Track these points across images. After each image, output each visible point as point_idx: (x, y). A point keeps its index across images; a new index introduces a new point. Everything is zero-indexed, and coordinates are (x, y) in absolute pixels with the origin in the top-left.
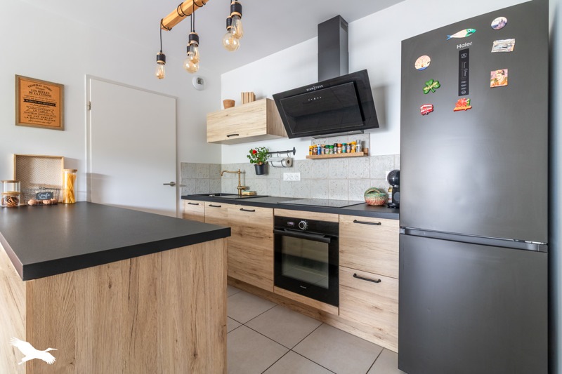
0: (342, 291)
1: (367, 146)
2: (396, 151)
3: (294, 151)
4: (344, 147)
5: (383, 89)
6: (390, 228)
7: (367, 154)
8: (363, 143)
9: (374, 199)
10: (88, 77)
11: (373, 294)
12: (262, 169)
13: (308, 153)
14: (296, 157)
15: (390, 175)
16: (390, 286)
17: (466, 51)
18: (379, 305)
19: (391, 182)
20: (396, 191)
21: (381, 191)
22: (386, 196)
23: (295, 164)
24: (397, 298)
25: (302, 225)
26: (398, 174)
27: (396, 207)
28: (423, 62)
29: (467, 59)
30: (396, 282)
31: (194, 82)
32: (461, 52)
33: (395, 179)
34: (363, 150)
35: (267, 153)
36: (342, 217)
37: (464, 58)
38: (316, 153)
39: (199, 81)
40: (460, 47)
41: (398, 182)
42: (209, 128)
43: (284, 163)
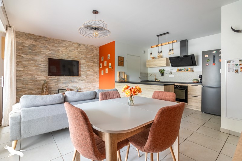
0: (188, 100)
1: (193, 69)
2: (201, 71)
3: (172, 70)
4: (187, 70)
5: (197, 56)
6: (200, 86)
7: (193, 71)
8: (192, 69)
9: (195, 81)
10: (127, 55)
11: (196, 99)
12: (162, 74)
13: (177, 71)
14: (173, 71)
15: (199, 76)
16: (200, 97)
17: (215, 55)
18: (197, 101)
19: (200, 78)
20: (201, 79)
21: (197, 80)
22: (198, 81)
23: (172, 73)
24: (201, 100)
25: (178, 87)
26: (201, 76)
27: (201, 83)
28: (207, 56)
29: (215, 56)
30: (201, 97)
31: (143, 52)
32: (214, 55)
33: (201, 77)
34: (192, 70)
35: (164, 70)
36: (188, 84)
37: (214, 56)
38: (179, 71)
39: (144, 52)
40: (214, 54)
41: (201, 78)
42: (147, 64)
43: (170, 73)
